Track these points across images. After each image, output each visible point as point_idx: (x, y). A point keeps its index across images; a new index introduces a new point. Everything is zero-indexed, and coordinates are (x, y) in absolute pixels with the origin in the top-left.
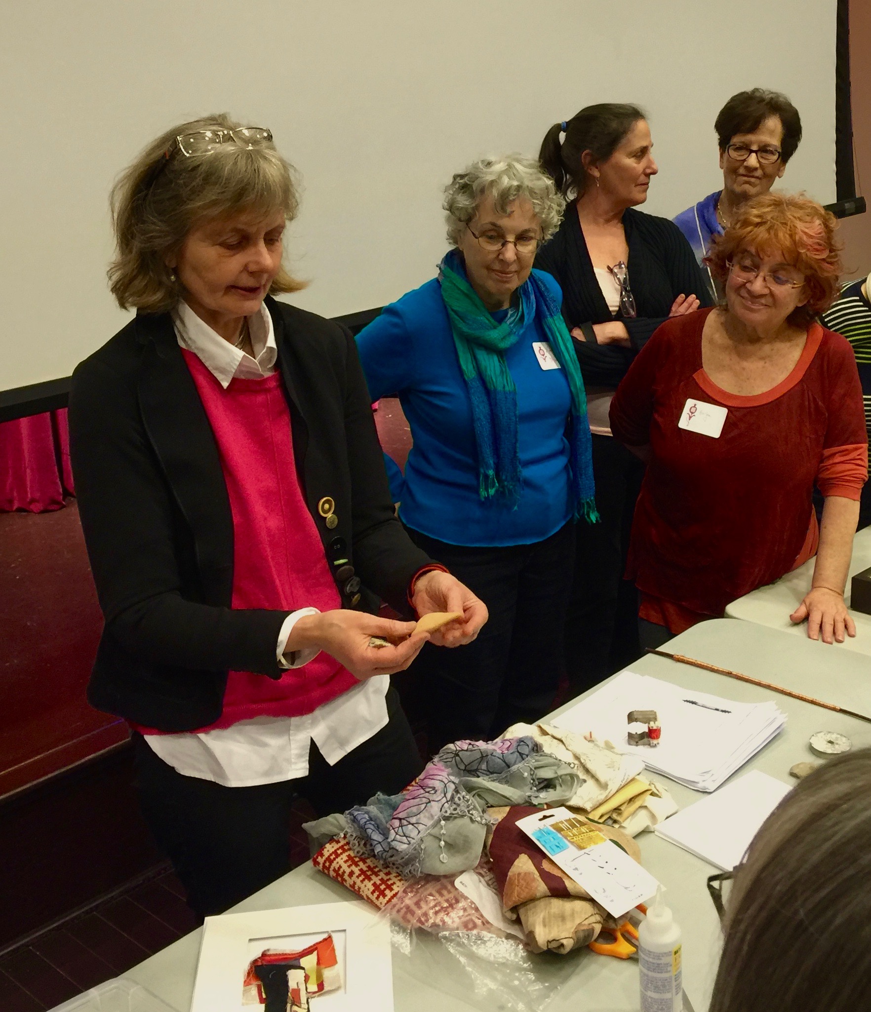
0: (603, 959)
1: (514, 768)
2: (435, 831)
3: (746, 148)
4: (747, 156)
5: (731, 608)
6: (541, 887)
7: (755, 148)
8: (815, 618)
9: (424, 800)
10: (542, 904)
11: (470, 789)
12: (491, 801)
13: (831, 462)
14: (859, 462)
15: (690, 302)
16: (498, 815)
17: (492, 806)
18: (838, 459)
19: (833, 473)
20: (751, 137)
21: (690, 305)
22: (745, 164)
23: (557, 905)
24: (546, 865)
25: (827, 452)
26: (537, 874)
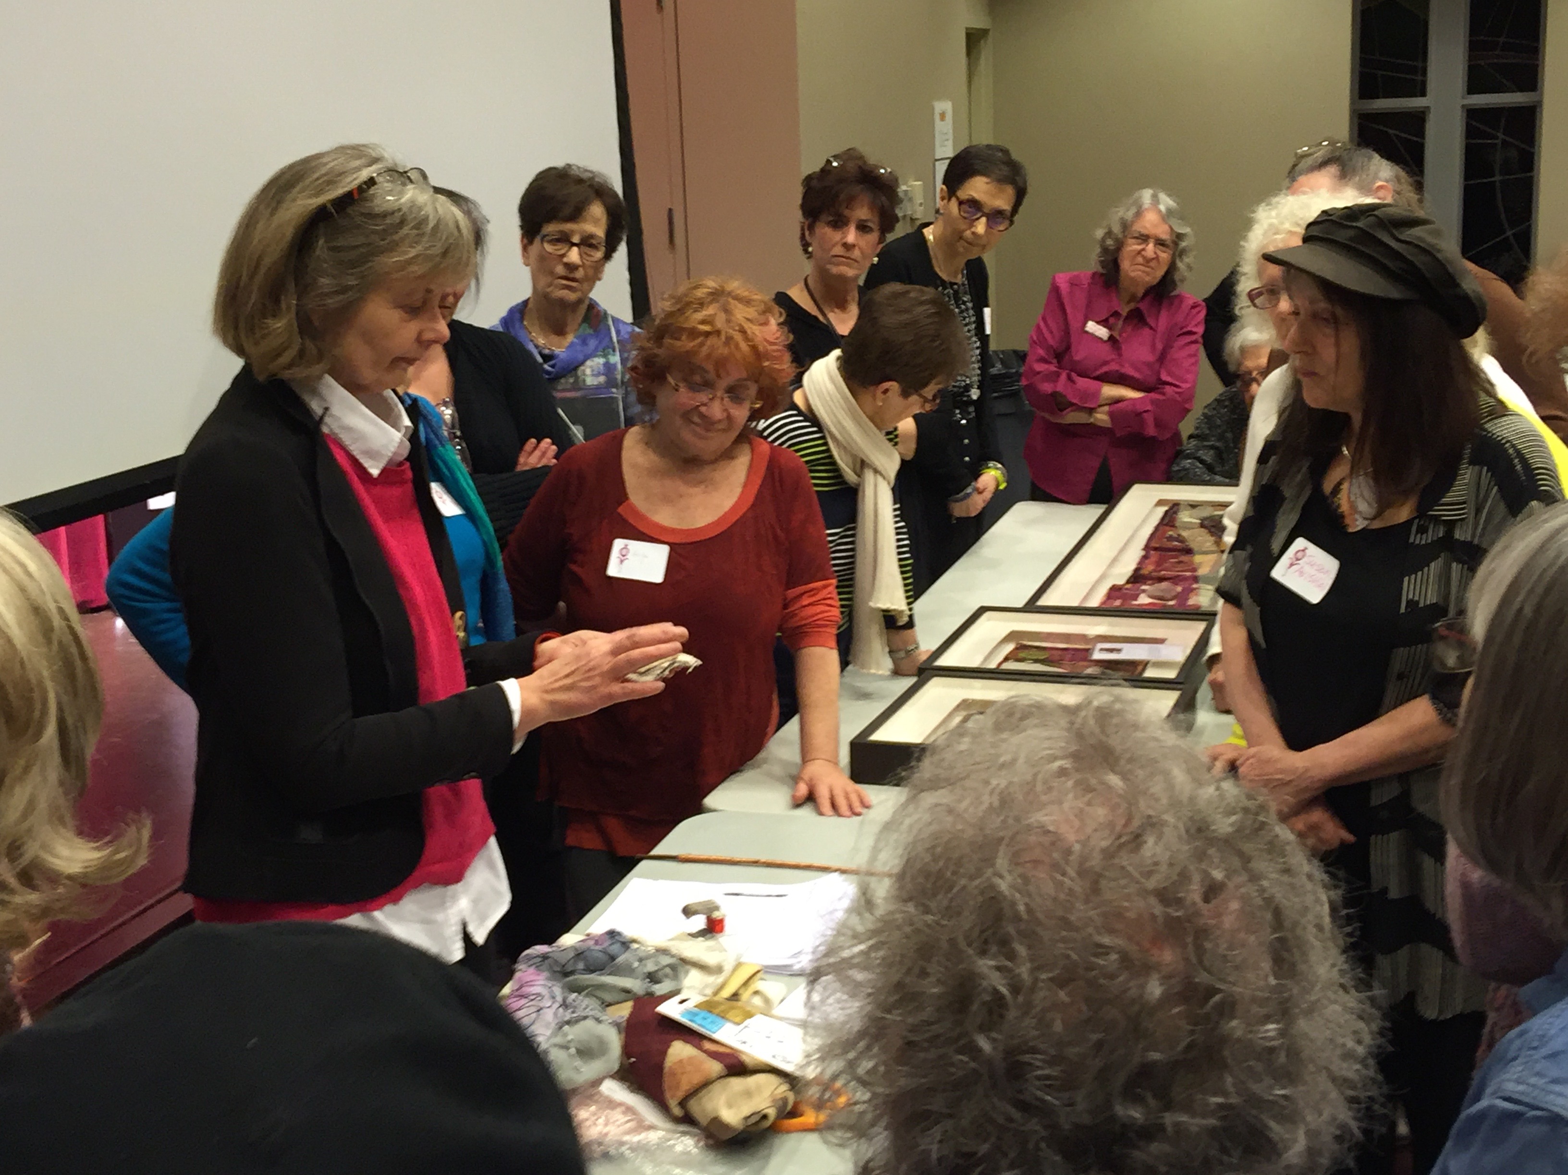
0: (794, 1136)
1: (620, 959)
2: (558, 1040)
3: (564, 239)
4: (566, 249)
5: (710, 801)
6: (715, 1067)
7: (576, 239)
8: (823, 794)
9: (534, 1009)
10: (717, 1087)
11: (578, 989)
12: (608, 997)
13: (797, 606)
14: (828, 602)
15: (543, 450)
16: (624, 1010)
17: (609, 1005)
18: (805, 601)
19: (803, 619)
20: (568, 226)
21: (544, 454)
22: (565, 260)
23: (737, 1083)
24: (708, 1045)
25: (792, 593)
26: (703, 1056)
